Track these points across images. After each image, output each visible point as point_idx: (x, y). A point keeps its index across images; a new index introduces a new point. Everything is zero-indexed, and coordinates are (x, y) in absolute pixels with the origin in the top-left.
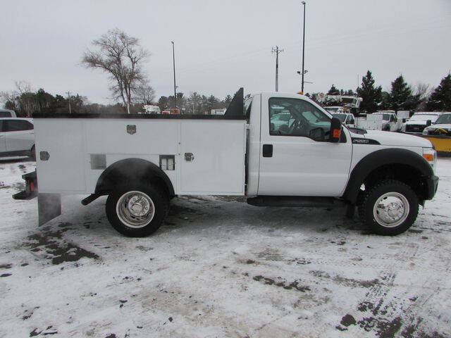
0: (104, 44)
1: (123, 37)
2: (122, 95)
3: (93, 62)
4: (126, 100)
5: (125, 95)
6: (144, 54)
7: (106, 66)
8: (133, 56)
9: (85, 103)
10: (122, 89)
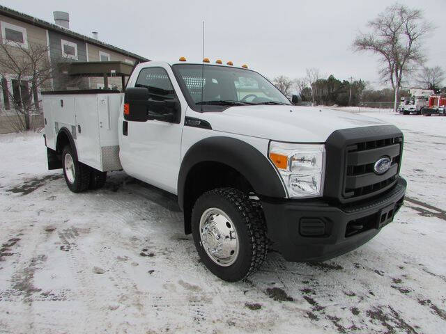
0: (379, 24)
1: (403, 11)
2: (392, 79)
3: (364, 44)
4: (395, 84)
5: (394, 78)
6: (427, 28)
7: (378, 48)
8: (412, 33)
9: (367, 88)
10: (392, 72)
